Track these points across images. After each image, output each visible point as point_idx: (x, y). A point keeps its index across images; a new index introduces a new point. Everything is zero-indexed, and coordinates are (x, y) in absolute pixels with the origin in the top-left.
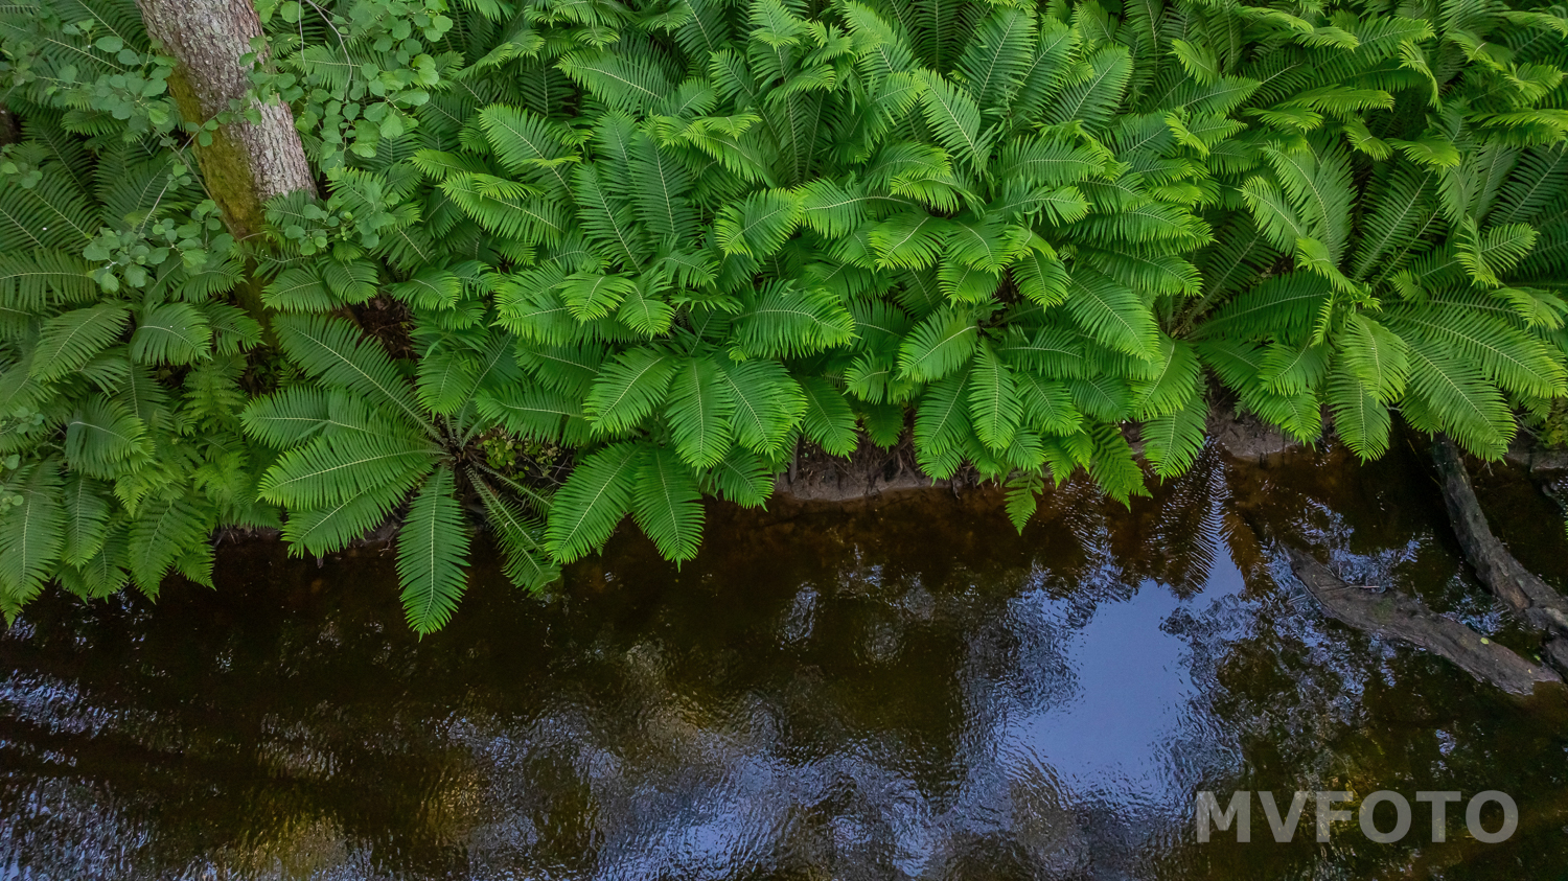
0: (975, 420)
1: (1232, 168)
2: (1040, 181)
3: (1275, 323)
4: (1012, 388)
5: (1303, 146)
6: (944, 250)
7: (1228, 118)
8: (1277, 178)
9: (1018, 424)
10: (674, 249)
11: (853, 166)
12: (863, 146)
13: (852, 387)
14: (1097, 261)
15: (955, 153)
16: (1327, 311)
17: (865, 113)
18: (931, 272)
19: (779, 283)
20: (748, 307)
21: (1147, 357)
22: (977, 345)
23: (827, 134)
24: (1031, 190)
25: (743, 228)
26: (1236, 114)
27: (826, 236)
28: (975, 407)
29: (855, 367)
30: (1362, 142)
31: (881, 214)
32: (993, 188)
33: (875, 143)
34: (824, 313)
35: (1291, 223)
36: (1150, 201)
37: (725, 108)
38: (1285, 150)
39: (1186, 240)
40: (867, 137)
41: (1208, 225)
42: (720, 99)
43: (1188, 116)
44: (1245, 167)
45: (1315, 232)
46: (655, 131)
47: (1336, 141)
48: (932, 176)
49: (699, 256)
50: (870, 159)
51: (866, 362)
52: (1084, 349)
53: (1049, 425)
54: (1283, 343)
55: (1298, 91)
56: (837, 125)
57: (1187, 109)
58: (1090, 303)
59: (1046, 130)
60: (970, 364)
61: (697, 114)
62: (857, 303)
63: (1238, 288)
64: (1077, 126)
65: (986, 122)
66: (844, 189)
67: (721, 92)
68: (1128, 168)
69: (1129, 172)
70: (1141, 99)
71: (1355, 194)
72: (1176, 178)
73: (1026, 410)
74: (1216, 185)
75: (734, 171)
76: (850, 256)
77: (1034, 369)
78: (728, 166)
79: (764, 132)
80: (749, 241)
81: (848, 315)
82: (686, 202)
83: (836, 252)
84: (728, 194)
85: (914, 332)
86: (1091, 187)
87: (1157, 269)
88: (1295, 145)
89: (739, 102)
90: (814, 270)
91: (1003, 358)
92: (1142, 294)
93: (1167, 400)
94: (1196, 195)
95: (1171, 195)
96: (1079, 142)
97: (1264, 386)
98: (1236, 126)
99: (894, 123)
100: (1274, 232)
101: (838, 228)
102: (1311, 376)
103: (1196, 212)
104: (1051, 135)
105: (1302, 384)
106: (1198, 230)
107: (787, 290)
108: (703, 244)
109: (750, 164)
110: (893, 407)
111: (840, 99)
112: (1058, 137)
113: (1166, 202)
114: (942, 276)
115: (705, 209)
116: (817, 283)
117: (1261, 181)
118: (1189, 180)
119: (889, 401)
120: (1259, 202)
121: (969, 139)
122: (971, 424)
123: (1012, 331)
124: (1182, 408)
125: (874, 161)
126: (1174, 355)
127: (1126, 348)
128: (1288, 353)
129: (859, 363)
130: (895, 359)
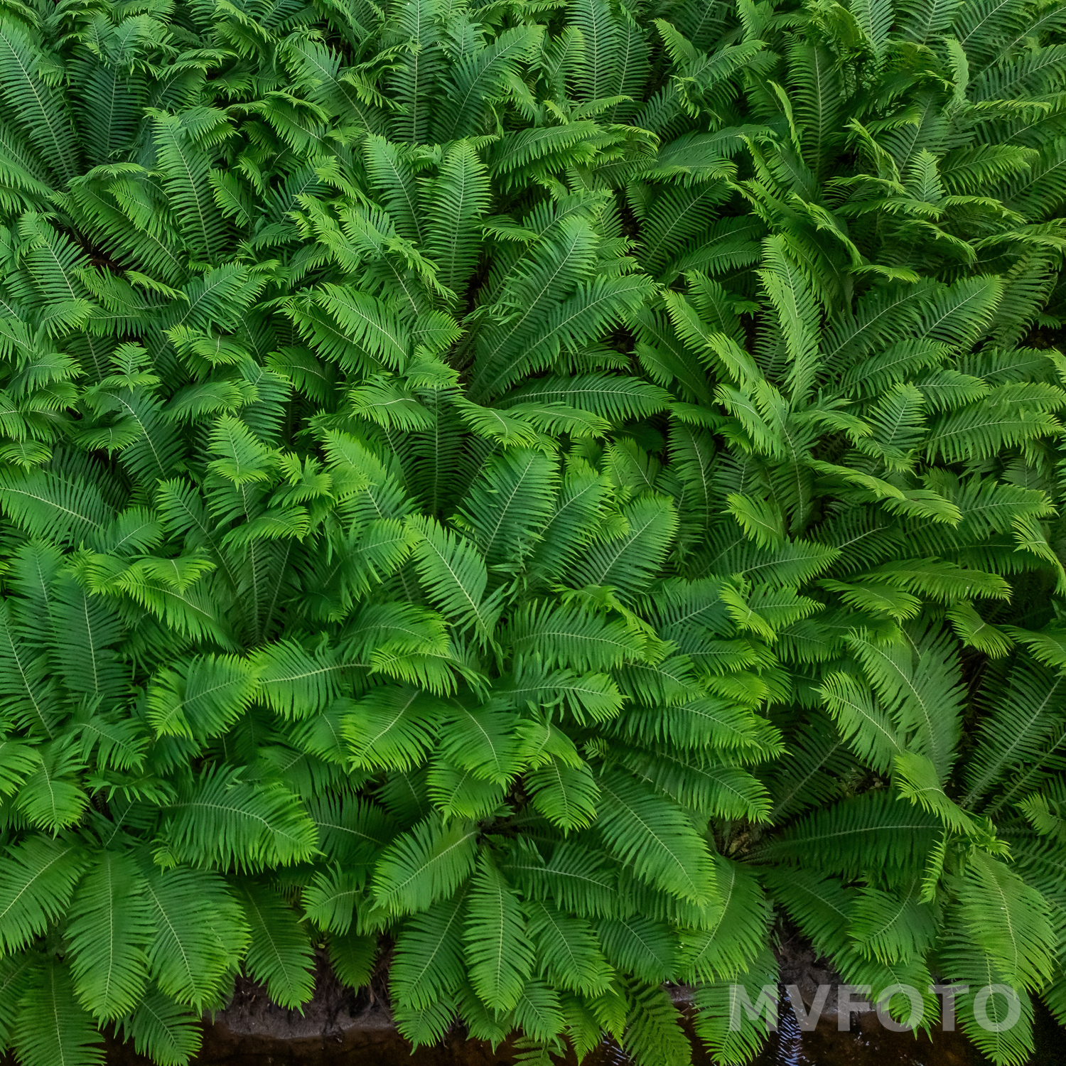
0: (473, 966)
1: (806, 656)
2: (561, 663)
3: (868, 857)
4: (521, 923)
5: (897, 637)
6: (437, 744)
7: (799, 593)
8: (864, 675)
9: (528, 976)
10: (95, 714)
11: (324, 626)
12: (339, 601)
13: (312, 913)
14: (635, 763)
15: (452, 620)
16: (938, 858)
17: (344, 564)
18: (419, 773)
19: (224, 770)
20: (182, 796)
21: (701, 902)
22: (477, 860)
23: (297, 582)
24: (550, 672)
25: (183, 699)
26: (810, 589)
27: (287, 717)
28: (472, 948)
29: (315, 885)
30: (974, 634)
31: (359, 687)
32: (500, 662)
33: (354, 600)
34: (279, 817)
35: (885, 731)
36: (702, 694)
37: (172, 547)
38: (873, 641)
39: (750, 750)
40: (344, 592)
41: (778, 731)
42: (167, 535)
43: (749, 587)
44: (823, 655)
45: (915, 742)
46: (83, 571)
47: (937, 628)
48: (425, 651)
49: (127, 728)
50: (347, 618)
51: (331, 879)
52: (616, 879)
53: (571, 979)
54: (879, 887)
55: (885, 560)
56: (309, 573)
57: (748, 577)
58: (625, 821)
59: (569, 595)
60: (467, 887)
61: (138, 552)
62: (324, 800)
63: (817, 803)
64: (610, 596)
65: (494, 581)
66: (312, 654)
67: (169, 528)
68: (674, 649)
69: (674, 654)
70: (688, 558)
71: (965, 693)
72: (735, 667)
73: (539, 955)
74: (785, 676)
75: (177, 628)
76: (316, 744)
77: (551, 899)
78: (170, 622)
79: (219, 575)
80: (189, 717)
81: (310, 822)
82: (116, 656)
83: (298, 737)
84: (168, 652)
85: (395, 845)
86: (627, 675)
87: (712, 783)
88: (885, 635)
89: (189, 541)
90: (271, 756)
91: (511, 880)
92: (692, 814)
93: (726, 957)
94: (762, 691)
95: (729, 688)
96: (613, 616)
97: (857, 947)
98: (810, 605)
99: (379, 580)
100: (863, 745)
101: (303, 706)
102: (918, 935)
103: (761, 713)
104: (576, 602)
105: (907, 948)
106: (764, 739)
107: (232, 781)
108: (132, 710)
109: (199, 616)
110: (363, 938)
111: (314, 545)
112: (585, 607)
113: (723, 698)
114: (434, 779)
115: (139, 667)
116: (273, 774)
117: (844, 678)
118: (752, 669)
119: (359, 931)
120: (842, 705)
121: (473, 602)
122: (467, 970)
123: (523, 846)
124: (746, 970)
125: (352, 620)
126: (735, 890)
127: (672, 888)
128: (888, 904)
129: (321, 879)
130: (369, 881)
